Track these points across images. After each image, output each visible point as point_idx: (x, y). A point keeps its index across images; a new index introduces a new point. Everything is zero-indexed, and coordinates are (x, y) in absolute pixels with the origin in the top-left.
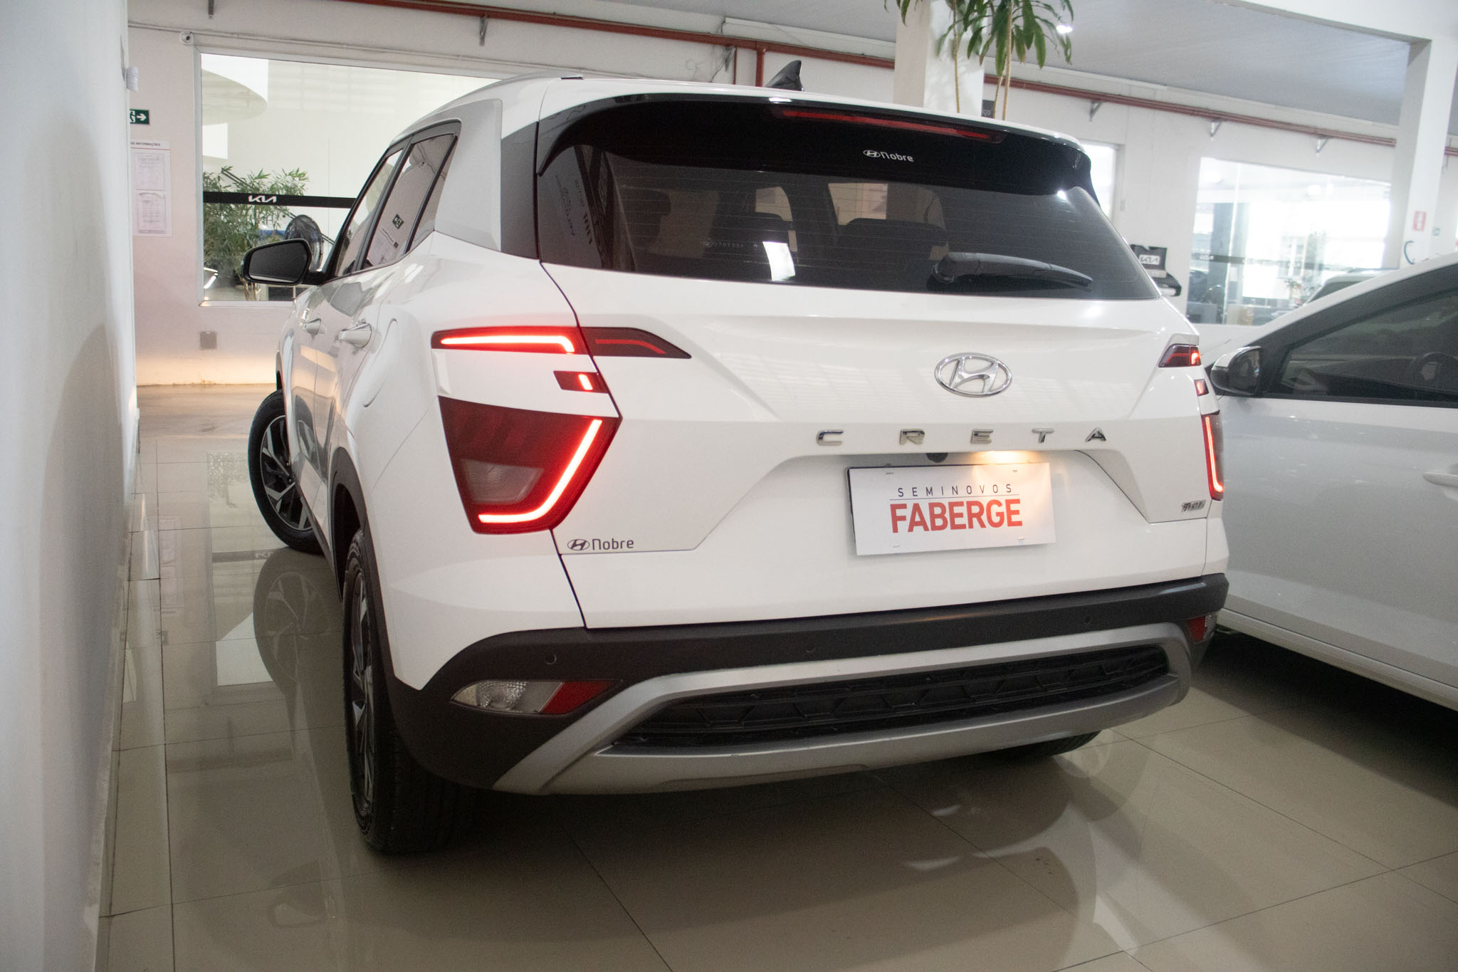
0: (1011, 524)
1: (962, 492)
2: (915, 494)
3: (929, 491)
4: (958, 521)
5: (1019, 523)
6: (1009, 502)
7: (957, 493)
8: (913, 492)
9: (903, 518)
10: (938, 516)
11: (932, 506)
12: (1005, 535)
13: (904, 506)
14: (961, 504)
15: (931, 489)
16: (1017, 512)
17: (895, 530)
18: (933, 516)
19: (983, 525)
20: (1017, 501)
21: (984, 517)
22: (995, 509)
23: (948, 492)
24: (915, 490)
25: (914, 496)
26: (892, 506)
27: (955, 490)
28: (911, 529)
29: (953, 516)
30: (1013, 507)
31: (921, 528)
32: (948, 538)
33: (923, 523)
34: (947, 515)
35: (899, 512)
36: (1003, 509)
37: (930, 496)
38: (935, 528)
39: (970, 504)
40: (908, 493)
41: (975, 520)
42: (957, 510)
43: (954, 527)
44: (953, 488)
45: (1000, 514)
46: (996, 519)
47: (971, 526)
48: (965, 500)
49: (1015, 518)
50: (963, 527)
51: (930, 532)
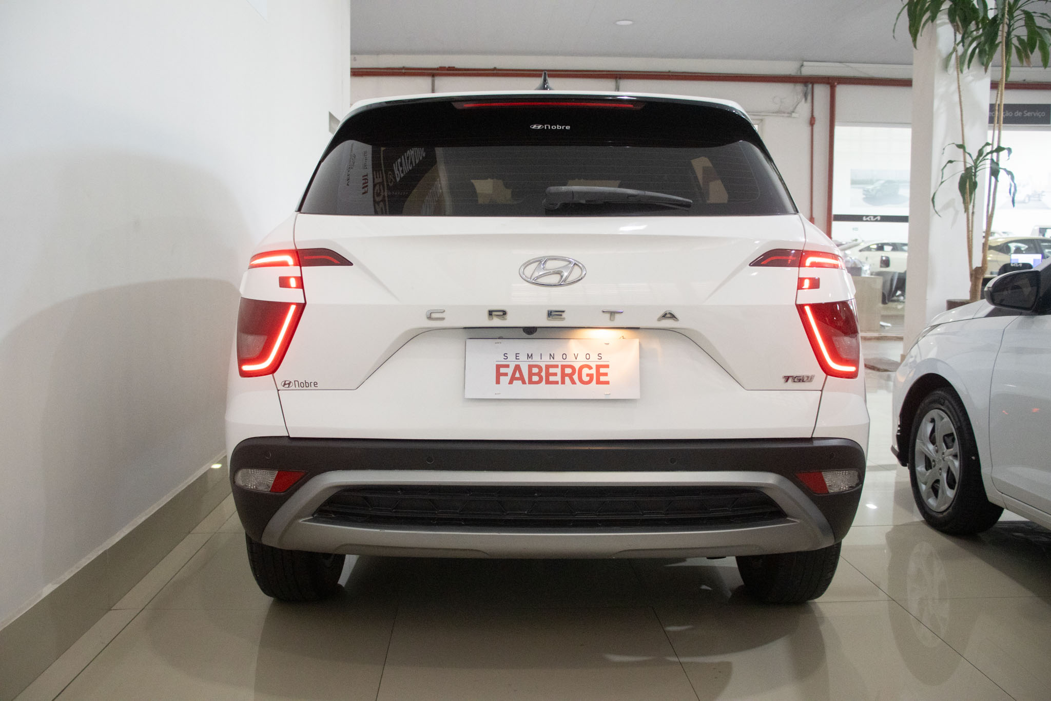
0: (598, 382)
1: (558, 358)
2: (517, 358)
3: (530, 356)
4: (552, 378)
5: (607, 383)
6: (598, 367)
7: (553, 358)
8: (516, 356)
9: (506, 374)
10: (535, 374)
11: (530, 367)
12: (594, 391)
13: (507, 366)
14: (556, 366)
15: (532, 354)
16: (606, 374)
17: (498, 382)
18: (531, 374)
19: (573, 382)
20: (607, 366)
21: (576, 377)
22: (585, 371)
23: (546, 358)
24: (517, 355)
26: (497, 365)
27: (552, 356)
28: (511, 382)
29: (548, 374)
30: (602, 370)
31: (520, 382)
32: (542, 390)
33: (522, 378)
34: (543, 374)
35: (502, 370)
36: (593, 371)
37: (530, 359)
38: (531, 382)
39: (563, 367)
40: (512, 357)
41: (567, 379)
42: (552, 370)
43: (548, 382)
44: (550, 355)
45: (591, 376)
46: (586, 379)
47: (563, 382)
48: (560, 364)
49: (602, 379)
50: (557, 383)
51: (528, 385)
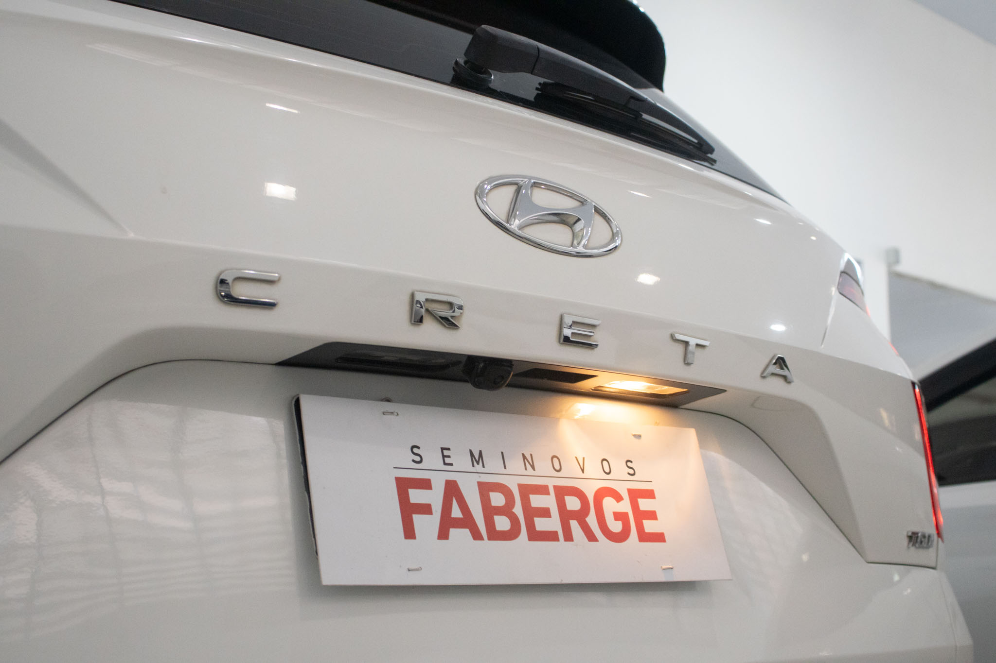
0: (645, 537)
1: (543, 467)
2: (447, 460)
3: (477, 458)
4: (541, 524)
5: (659, 538)
6: (635, 495)
7: (533, 467)
8: (444, 457)
9: (426, 509)
10: (499, 511)
11: (485, 489)
12: (636, 559)
13: (425, 484)
14: (542, 490)
15: (481, 453)
17: (409, 533)
18: (490, 512)
19: (591, 537)
21: (592, 521)
22: (610, 505)
23: (516, 465)
24: (446, 453)
25: (445, 464)
26: (399, 480)
27: (528, 461)
28: (443, 534)
29: (530, 513)
30: (644, 505)
31: (466, 532)
33: (467, 522)
34: (518, 510)
35: (416, 496)
36: (625, 506)
37: (479, 468)
38: (495, 535)
39: (561, 492)
40: (432, 459)
41: (574, 524)
42: (536, 501)
43: (535, 536)
44: (524, 458)
45: (621, 517)
46: (616, 527)
47: (569, 537)
48: (551, 483)
49: (650, 526)
50: (551, 536)
51: (487, 544)
